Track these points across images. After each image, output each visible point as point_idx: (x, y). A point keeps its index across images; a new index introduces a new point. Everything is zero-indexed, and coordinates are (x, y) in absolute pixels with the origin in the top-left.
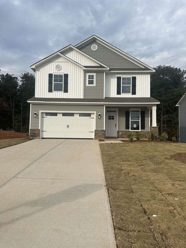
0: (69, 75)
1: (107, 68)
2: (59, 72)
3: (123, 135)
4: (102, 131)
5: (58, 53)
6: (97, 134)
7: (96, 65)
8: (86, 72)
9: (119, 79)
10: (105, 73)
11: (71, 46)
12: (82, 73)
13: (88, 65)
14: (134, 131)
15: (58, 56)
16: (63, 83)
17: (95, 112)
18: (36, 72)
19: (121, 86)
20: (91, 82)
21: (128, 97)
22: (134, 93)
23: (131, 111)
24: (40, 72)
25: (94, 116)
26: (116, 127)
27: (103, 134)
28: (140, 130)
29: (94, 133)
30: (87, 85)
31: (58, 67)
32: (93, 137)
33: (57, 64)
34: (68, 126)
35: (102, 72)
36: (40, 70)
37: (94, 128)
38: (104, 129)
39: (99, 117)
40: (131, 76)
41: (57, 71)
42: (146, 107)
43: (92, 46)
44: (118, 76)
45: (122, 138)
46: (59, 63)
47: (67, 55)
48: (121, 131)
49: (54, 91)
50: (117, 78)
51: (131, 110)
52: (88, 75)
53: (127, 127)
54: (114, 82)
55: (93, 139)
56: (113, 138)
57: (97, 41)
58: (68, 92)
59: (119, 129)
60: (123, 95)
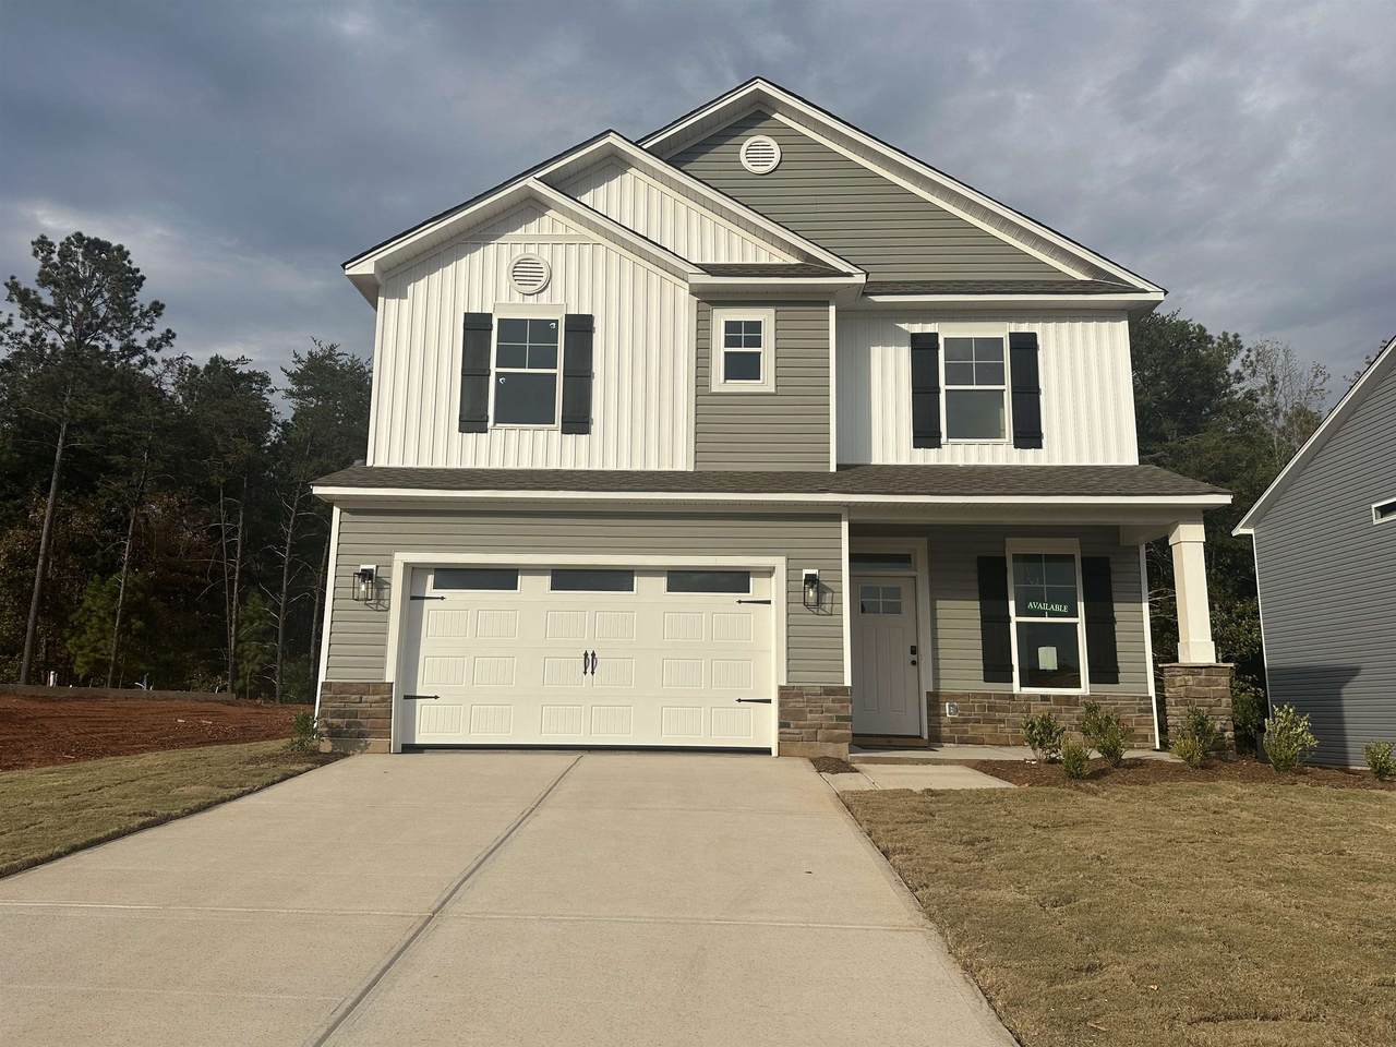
0: (598, 324)
1: (849, 275)
2: (531, 300)
3: (966, 721)
4: (829, 691)
5: (531, 182)
6: (799, 714)
7: (776, 261)
8: (709, 299)
9: (923, 348)
10: (832, 309)
11: (612, 139)
12: (686, 304)
13: (723, 260)
14: (1045, 698)
15: (532, 207)
16: (559, 371)
17: (779, 562)
18: (381, 300)
19: (939, 392)
20: (743, 367)
21: (988, 462)
22: (1029, 435)
23: (1016, 558)
24: (406, 303)
25: (772, 589)
26: (914, 663)
27: (838, 718)
28: (1085, 689)
29: (773, 709)
30: (718, 382)
31: (525, 272)
32: (772, 742)
33: (519, 252)
34: (590, 661)
35: (819, 299)
36: (410, 288)
37: (772, 676)
38: (848, 682)
39: (811, 593)
40: (1001, 330)
41: (518, 298)
42: (1114, 531)
43: (743, 149)
44: (917, 328)
45: (963, 741)
46: (532, 249)
47: (586, 198)
48: (952, 697)
49: (496, 422)
50: (908, 340)
51: (1014, 546)
52: (721, 317)
53: (996, 668)
54: (890, 369)
55: (767, 751)
56: (895, 741)
57: (776, 116)
58: (596, 427)
59: (936, 679)
60: (956, 453)
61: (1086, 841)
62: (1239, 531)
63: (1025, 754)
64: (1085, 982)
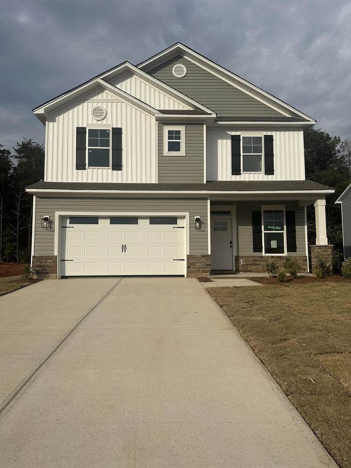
0: (124, 131)
1: (210, 114)
2: (100, 122)
3: (247, 265)
4: (203, 256)
5: (99, 80)
6: (194, 264)
7: (186, 109)
8: (162, 122)
9: (235, 140)
10: (205, 126)
11: (127, 64)
12: (154, 124)
13: (167, 108)
14: (273, 257)
15: (99, 89)
16: (110, 148)
17: (187, 214)
18: (47, 122)
19: (240, 156)
20: (174, 147)
21: (256, 180)
22: (270, 170)
23: (265, 212)
24: (56, 124)
25: (184, 223)
26: (231, 247)
27: (206, 265)
28: (285, 254)
29: (185, 263)
30: (166, 152)
31: (98, 113)
32: (184, 272)
33: (95, 105)
34: (124, 248)
35: (200, 123)
36: (57, 118)
37: (185, 252)
38: (209, 253)
39: (197, 224)
40: (261, 134)
41: (95, 122)
42: (296, 202)
43: (174, 68)
44: (234, 133)
45: (246, 271)
46: (100, 104)
47: (119, 86)
48: (243, 257)
49: (89, 166)
50: (230, 138)
51: (264, 208)
52: (166, 129)
53: (257, 248)
54: (224, 147)
55: (183, 276)
56: (225, 272)
57: (185, 57)
58: (124, 168)
59: (238, 251)
60: (246, 177)
61: (285, 301)
62: (337, 202)
63: (266, 275)
64: (283, 344)
